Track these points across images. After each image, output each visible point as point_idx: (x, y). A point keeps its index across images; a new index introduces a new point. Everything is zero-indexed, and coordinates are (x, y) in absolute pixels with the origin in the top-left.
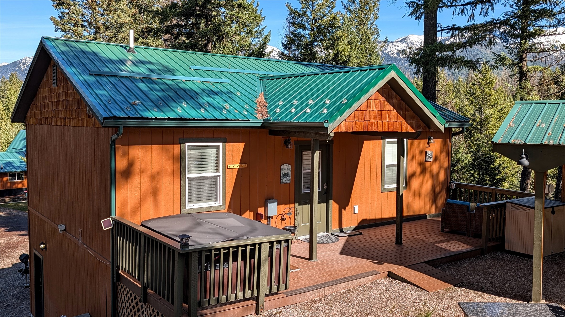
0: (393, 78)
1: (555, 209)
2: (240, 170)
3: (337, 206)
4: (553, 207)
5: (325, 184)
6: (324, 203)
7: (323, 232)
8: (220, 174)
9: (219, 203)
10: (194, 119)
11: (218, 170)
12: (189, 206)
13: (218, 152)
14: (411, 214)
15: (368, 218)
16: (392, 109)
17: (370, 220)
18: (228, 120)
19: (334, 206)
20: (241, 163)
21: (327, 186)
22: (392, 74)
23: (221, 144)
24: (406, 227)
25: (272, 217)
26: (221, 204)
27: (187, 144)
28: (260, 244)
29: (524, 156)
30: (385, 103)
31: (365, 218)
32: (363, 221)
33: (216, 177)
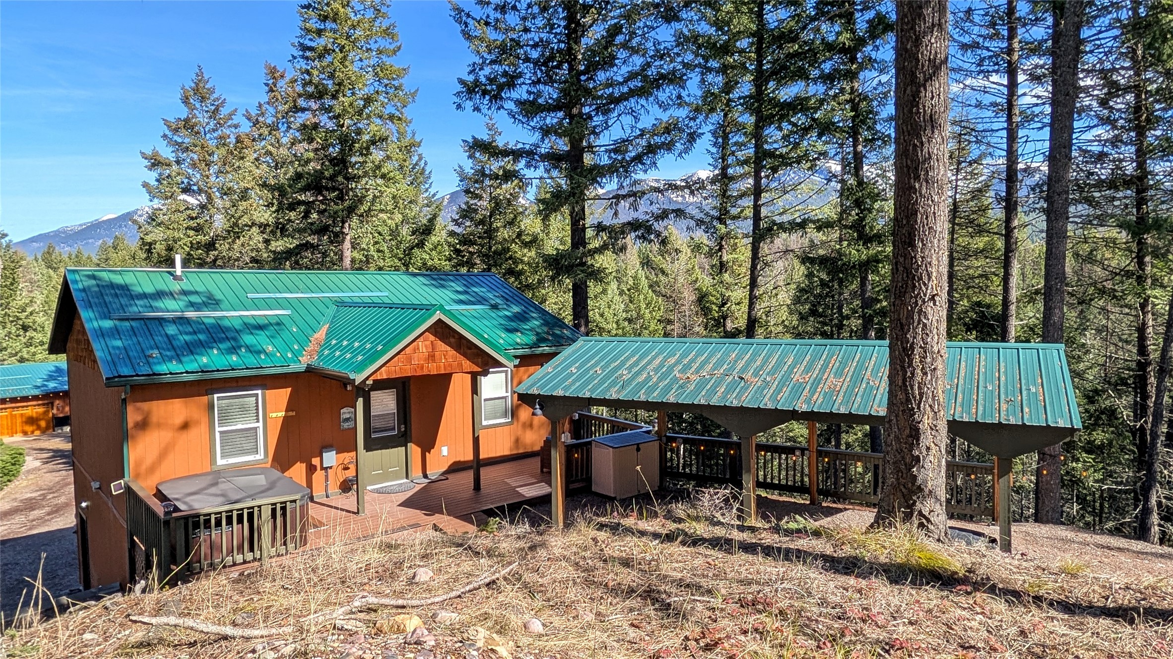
0: (440, 321)
1: (640, 446)
2: (286, 420)
3: (419, 450)
4: (638, 445)
5: (403, 426)
6: (401, 446)
7: (402, 479)
8: (260, 424)
9: (260, 456)
10: (218, 370)
11: (258, 422)
12: (220, 462)
13: (257, 400)
14: (521, 451)
15: (462, 459)
16: (449, 348)
17: (465, 462)
18: (262, 367)
19: (415, 450)
20: (287, 411)
21: (406, 428)
22: (438, 315)
23: (259, 392)
24: (484, 472)
25: (331, 468)
26: (262, 457)
27: (216, 396)
28: (260, 507)
29: (538, 406)
30: (440, 343)
31: (458, 459)
32: (455, 463)
33: (256, 428)
